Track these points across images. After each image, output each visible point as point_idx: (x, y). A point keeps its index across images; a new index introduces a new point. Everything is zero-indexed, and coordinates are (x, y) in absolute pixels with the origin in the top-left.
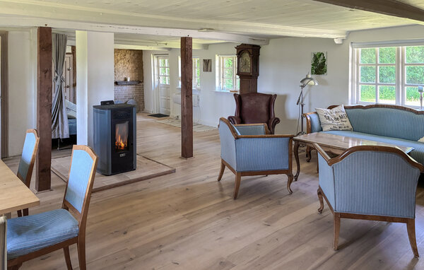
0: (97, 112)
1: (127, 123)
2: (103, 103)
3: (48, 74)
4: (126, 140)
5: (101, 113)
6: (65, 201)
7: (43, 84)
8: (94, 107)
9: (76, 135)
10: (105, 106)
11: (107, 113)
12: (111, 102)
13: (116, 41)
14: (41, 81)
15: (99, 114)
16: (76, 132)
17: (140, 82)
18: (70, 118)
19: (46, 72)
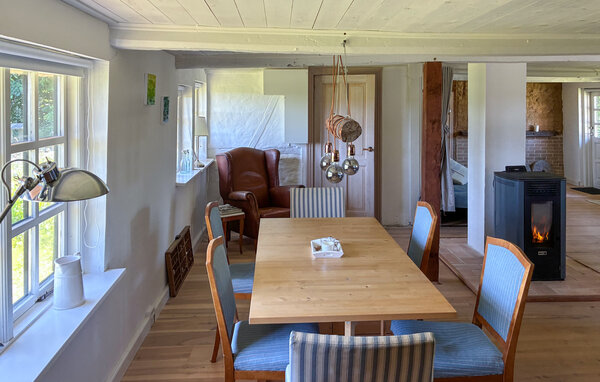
0: (500, 182)
1: (549, 204)
2: (510, 169)
3: (436, 126)
4: (547, 230)
5: (506, 184)
6: (476, 313)
7: (430, 139)
8: (496, 173)
9: (466, 209)
10: (512, 174)
11: (518, 186)
12: (522, 169)
13: (530, 73)
14: (427, 135)
15: (503, 186)
16: (467, 205)
17: (556, 133)
18: (456, 183)
19: (434, 123)
